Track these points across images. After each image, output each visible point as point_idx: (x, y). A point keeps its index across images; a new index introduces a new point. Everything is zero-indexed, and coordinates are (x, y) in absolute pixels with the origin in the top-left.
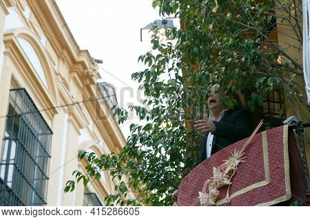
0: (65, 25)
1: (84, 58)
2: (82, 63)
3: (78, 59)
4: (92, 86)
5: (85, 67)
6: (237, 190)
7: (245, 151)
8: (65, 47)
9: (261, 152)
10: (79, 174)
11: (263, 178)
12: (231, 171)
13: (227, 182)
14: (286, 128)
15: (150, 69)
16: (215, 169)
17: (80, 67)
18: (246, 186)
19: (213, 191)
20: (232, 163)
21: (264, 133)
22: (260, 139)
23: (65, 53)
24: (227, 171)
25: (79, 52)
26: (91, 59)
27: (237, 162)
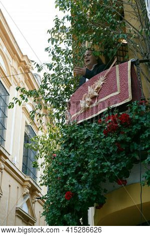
0: (16, 42)
1: (25, 59)
2: (24, 62)
3: (22, 60)
4: (29, 73)
5: (26, 64)
6: (102, 98)
7: (106, 76)
8: (15, 53)
9: (115, 77)
10: (16, 99)
11: (116, 91)
12: (98, 88)
13: (96, 94)
14: (129, 62)
15: (54, 37)
16: (89, 87)
17: (23, 63)
18: (107, 95)
19: (88, 99)
20: (99, 83)
21: (117, 66)
22: (115, 70)
23: (16, 56)
24: (96, 88)
25: (23, 56)
26: (29, 60)
27: (102, 83)
